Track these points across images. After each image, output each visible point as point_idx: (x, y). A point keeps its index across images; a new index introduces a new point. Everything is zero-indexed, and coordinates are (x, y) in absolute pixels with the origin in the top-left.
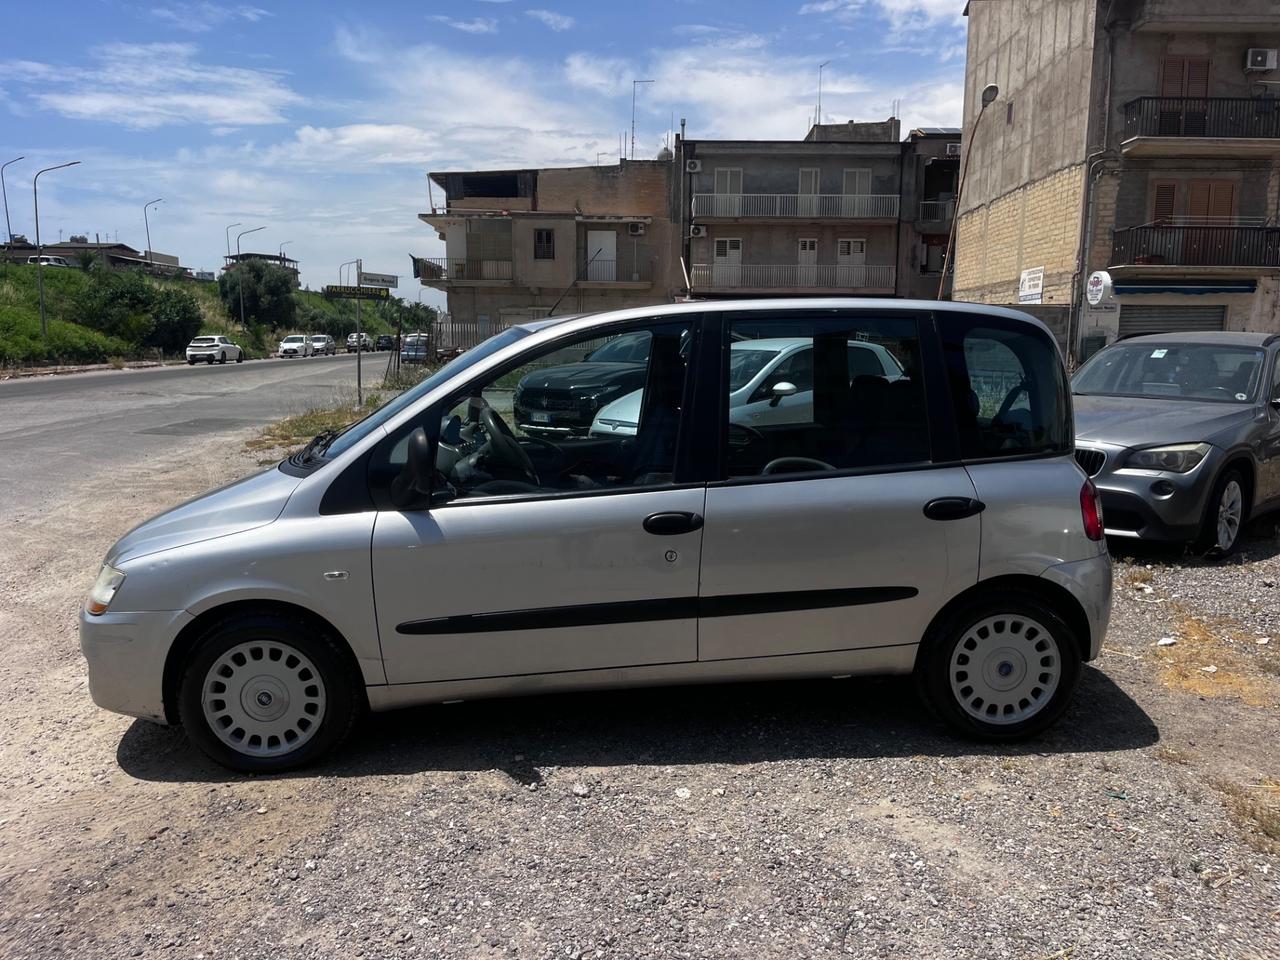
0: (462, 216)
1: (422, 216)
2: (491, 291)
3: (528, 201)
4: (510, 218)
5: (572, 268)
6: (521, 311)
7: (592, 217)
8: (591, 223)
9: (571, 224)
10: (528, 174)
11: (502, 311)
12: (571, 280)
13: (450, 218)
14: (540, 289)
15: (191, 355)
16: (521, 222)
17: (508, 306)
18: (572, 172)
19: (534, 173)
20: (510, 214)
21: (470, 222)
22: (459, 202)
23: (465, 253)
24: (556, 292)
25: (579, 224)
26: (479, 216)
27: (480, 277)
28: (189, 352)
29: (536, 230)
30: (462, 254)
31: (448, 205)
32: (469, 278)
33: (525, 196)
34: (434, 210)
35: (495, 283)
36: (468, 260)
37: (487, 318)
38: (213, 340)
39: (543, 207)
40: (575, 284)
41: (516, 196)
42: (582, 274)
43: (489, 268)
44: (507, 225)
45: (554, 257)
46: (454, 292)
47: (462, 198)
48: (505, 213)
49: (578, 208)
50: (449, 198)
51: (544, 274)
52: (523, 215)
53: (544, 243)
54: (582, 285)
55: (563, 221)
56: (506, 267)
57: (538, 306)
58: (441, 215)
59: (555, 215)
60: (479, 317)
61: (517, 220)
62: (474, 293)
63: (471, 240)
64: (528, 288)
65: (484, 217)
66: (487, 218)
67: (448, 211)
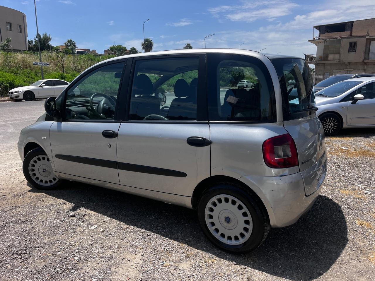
0: (323, 39)
1: (310, 41)
2: (331, 64)
3: (349, 33)
4: (341, 39)
5: (362, 55)
6: (341, 71)
7: (373, 36)
8: (373, 39)
9: (364, 39)
10: (350, 23)
11: (334, 71)
12: (362, 59)
13: (319, 41)
14: (349, 63)
15: (239, 86)
16: (344, 40)
17: (336, 69)
18: (367, 20)
19: (352, 22)
20: (340, 38)
21: (326, 41)
22: (323, 35)
23: (323, 52)
24: (356, 64)
25: (367, 39)
26: (330, 39)
27: (327, 60)
28: (238, 85)
29: (350, 42)
30: (322, 52)
31: (319, 36)
32: (323, 60)
33: (348, 31)
34: (314, 38)
35: (332, 62)
36: (324, 54)
37: (329, 73)
38: (245, 81)
39: (354, 34)
40: (363, 61)
41: (345, 31)
42: (367, 57)
43: (331, 56)
44: (339, 41)
45: (356, 52)
46: (318, 65)
47: (324, 34)
48: (339, 37)
49: (368, 34)
50: (320, 34)
51: (352, 57)
52: (345, 37)
53: (353, 47)
54: (366, 61)
55: (361, 39)
56: (337, 56)
57: (348, 69)
58: (316, 40)
59: (358, 37)
60: (325, 73)
61: (343, 39)
62: (325, 65)
63: (326, 48)
64: (345, 63)
65: (331, 39)
66: (332, 39)
67: (319, 38)
